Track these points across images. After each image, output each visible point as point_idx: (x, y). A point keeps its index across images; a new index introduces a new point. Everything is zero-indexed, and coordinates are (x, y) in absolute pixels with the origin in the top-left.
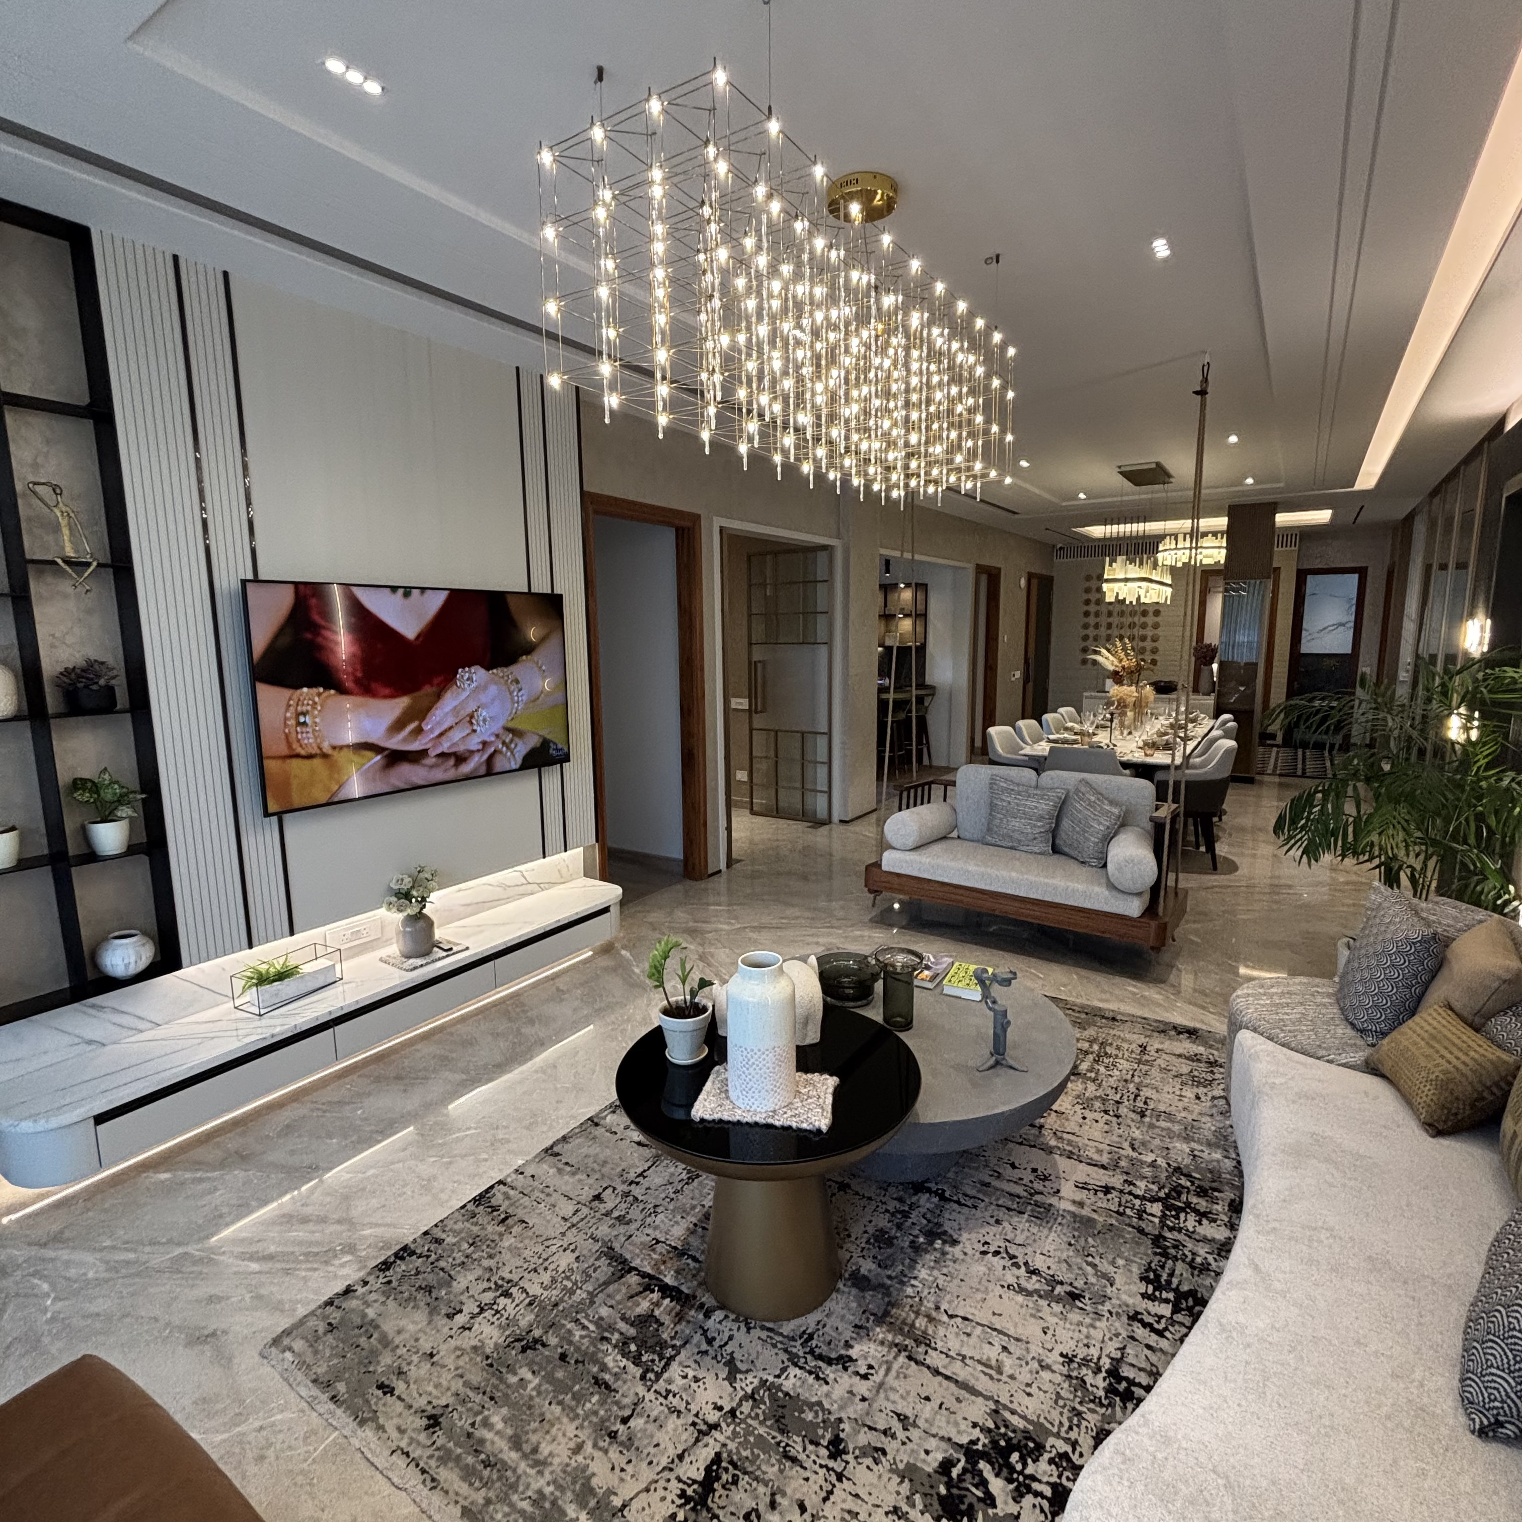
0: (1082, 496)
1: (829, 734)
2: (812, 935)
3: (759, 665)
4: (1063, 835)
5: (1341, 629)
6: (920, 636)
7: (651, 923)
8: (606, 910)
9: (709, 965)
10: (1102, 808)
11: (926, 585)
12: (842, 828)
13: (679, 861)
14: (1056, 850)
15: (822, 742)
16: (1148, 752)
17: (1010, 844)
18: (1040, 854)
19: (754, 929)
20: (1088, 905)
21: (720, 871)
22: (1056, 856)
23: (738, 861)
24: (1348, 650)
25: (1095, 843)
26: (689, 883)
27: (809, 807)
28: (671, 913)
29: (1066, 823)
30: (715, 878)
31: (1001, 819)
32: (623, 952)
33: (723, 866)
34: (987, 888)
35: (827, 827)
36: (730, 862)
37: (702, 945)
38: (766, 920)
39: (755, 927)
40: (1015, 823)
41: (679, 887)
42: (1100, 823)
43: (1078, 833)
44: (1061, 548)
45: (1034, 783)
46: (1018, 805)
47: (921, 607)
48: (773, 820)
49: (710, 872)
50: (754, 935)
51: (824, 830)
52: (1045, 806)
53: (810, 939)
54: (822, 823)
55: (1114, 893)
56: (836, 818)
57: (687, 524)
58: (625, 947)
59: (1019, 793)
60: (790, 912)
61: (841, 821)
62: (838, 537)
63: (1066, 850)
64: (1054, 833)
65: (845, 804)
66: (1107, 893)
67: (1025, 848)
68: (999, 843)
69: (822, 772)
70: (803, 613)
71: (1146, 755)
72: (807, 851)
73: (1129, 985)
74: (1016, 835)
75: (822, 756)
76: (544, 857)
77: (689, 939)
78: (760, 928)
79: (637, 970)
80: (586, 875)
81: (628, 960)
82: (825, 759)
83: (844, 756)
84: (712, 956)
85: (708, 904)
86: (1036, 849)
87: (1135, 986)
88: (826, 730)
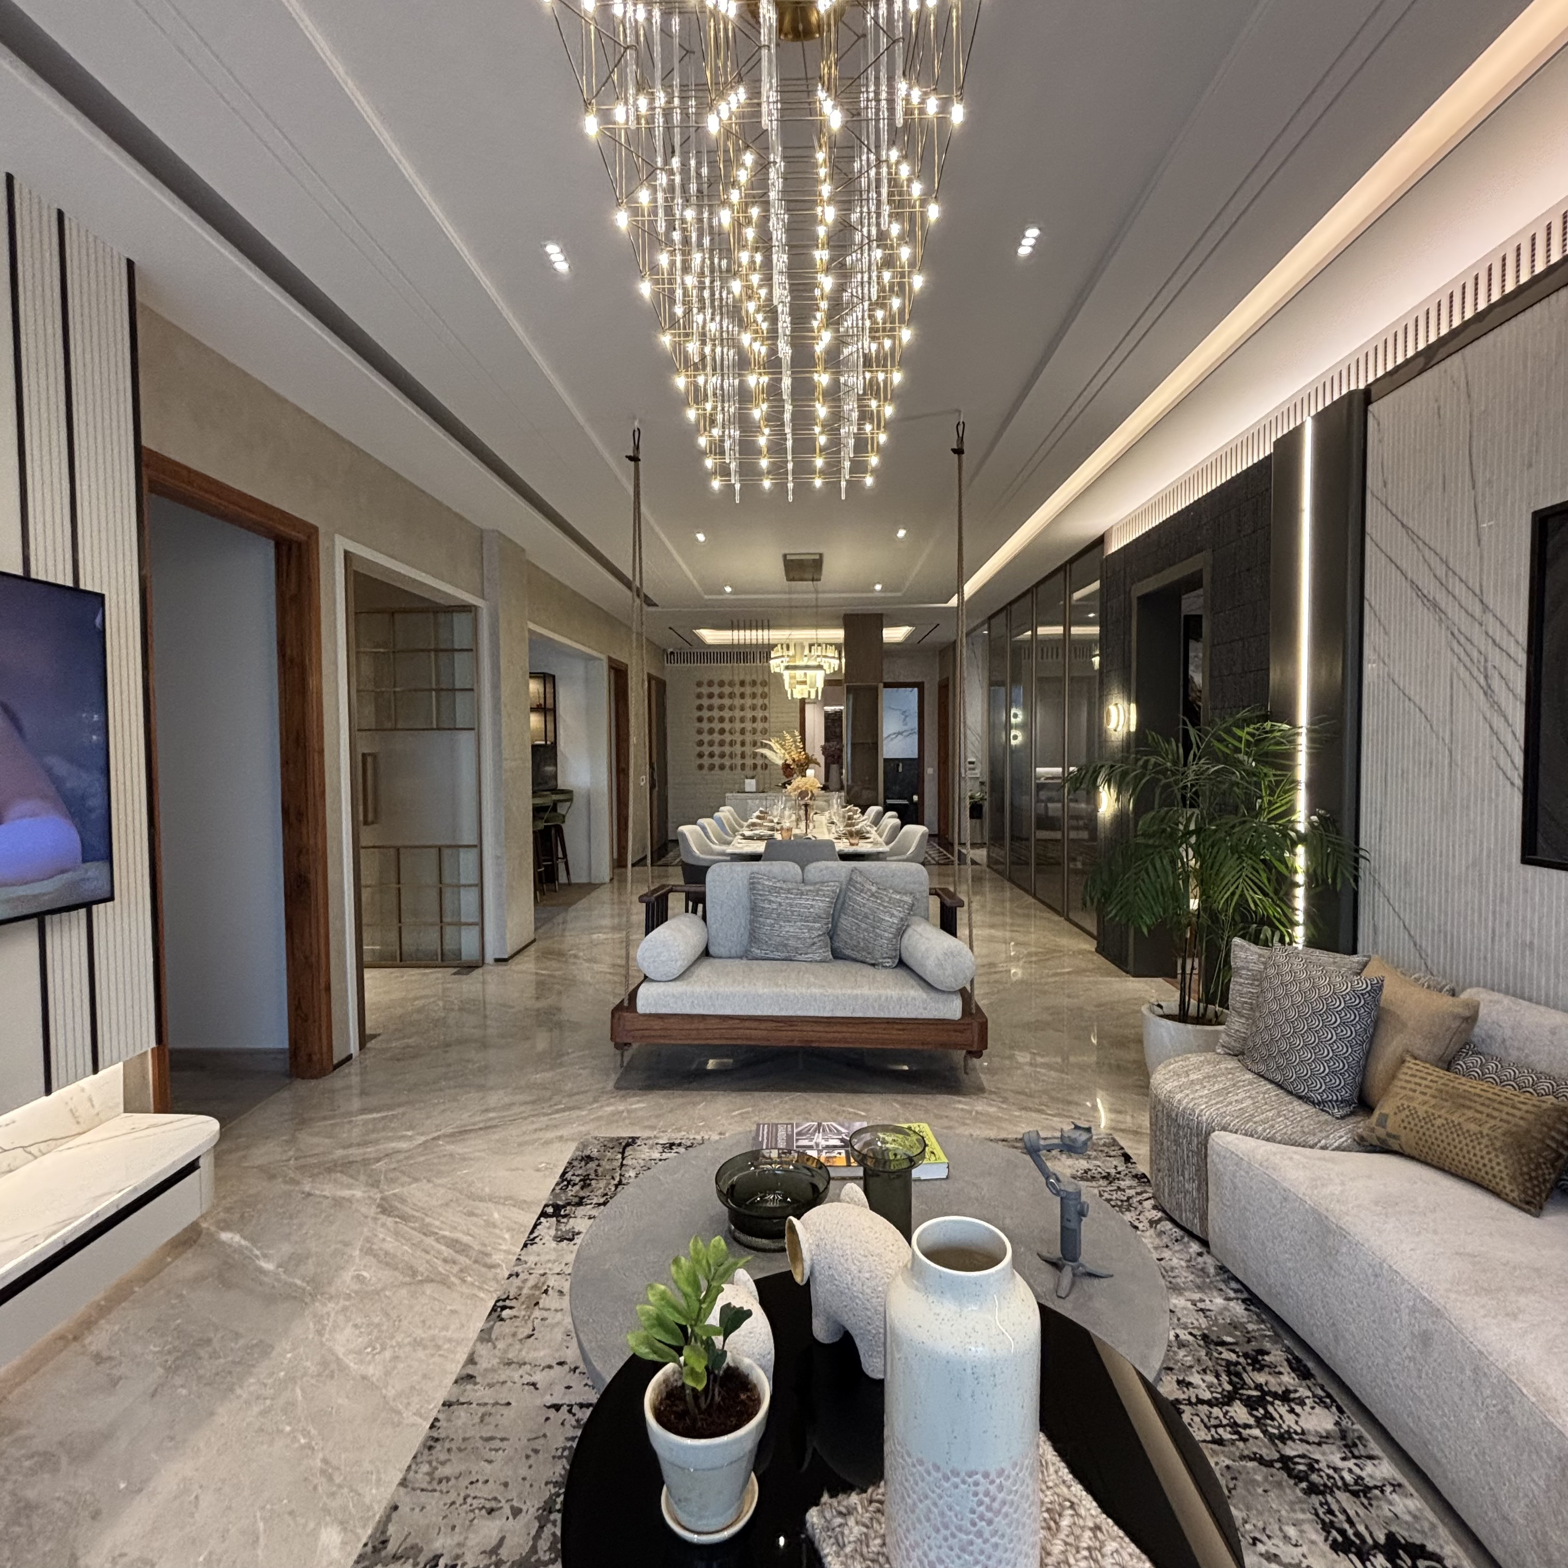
0: (728, 589)
1: (479, 846)
2: (547, 1128)
3: (369, 759)
4: (843, 935)
5: (900, 737)
6: (550, 735)
7: (261, 1168)
8: (192, 1167)
9: (405, 1218)
10: (890, 898)
11: (554, 677)
12: (502, 968)
13: (281, 1051)
14: (837, 955)
15: (467, 859)
16: (853, 841)
17: (783, 955)
18: (821, 961)
19: (454, 1137)
20: (904, 1014)
21: (350, 1057)
22: (840, 963)
23: (374, 1036)
24: (915, 755)
25: (888, 939)
26: (302, 1087)
27: (449, 946)
28: (292, 1141)
29: (845, 922)
30: (345, 1069)
31: (772, 925)
32: (225, 1236)
33: (354, 1047)
34: (783, 1013)
35: (480, 971)
36: (364, 1039)
37: (375, 1184)
38: (464, 1118)
39: (452, 1135)
40: (789, 929)
41: (285, 1094)
42: (892, 915)
43: (866, 930)
44: (672, 653)
45: (799, 878)
46: (791, 905)
47: (550, 702)
48: (396, 972)
49: (335, 1061)
50: (458, 1149)
51: (477, 973)
52: (820, 904)
53: (550, 1135)
54: (470, 967)
55: (933, 994)
56: (489, 958)
57: (302, 537)
58: (226, 1226)
59: (789, 891)
60: (494, 1098)
61: (497, 960)
62: (483, 597)
63: (848, 952)
64: (832, 934)
65: (502, 938)
66: (924, 996)
67: (803, 957)
68: (771, 956)
69: (468, 898)
70: (438, 691)
71: (852, 844)
72: (467, 1007)
73: (955, 1102)
74: (791, 942)
75: (468, 874)
76: (48, 1091)
77: (345, 1179)
78: (462, 1133)
79: (269, 1266)
80: (129, 1107)
81: (240, 1250)
82: (474, 879)
83: (499, 875)
84: (403, 1201)
85: (350, 1114)
86: (817, 957)
87: (965, 1104)
88: (475, 842)
